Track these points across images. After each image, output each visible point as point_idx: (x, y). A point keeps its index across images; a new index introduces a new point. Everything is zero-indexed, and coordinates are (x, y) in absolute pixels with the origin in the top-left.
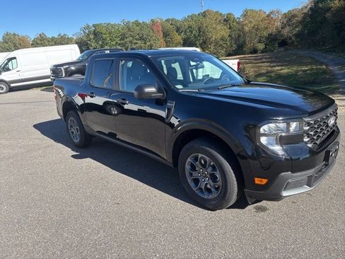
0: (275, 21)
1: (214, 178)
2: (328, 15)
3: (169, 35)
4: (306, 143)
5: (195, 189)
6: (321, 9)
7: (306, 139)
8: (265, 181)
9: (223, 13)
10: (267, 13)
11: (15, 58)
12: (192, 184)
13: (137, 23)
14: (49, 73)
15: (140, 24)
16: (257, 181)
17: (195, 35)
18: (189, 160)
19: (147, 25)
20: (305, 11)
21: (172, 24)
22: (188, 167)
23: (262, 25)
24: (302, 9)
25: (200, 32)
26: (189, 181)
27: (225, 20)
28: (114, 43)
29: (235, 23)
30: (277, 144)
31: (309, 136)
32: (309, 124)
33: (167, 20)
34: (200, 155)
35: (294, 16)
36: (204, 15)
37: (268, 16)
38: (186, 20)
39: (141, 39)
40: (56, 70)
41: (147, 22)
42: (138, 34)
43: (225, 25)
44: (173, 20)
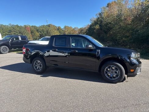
0: (76, 31)
2: (95, 31)
3: (33, 32)
8: (133, 70)
10: (73, 28)
12: (107, 76)
15: (19, 26)
17: (45, 34)
21: (34, 28)
22: (105, 70)
23: (72, 32)
25: (47, 32)
29: (61, 31)
33: (32, 26)
35: (82, 30)
36: (49, 26)
38: (40, 27)
39: (20, 33)
41: (23, 26)
42: (19, 31)
43: (58, 31)
44: (35, 26)
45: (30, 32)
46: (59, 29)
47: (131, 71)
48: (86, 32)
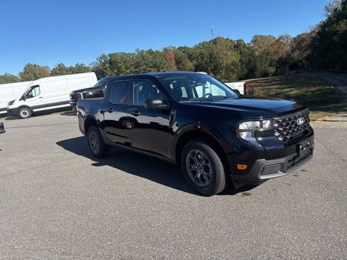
0: (284, 45)
1: (207, 169)
2: (335, 38)
3: (181, 62)
4: (278, 137)
5: (193, 179)
6: (328, 32)
7: (277, 134)
8: (245, 167)
9: (233, 40)
10: (277, 38)
11: (38, 86)
12: (191, 175)
13: (150, 52)
14: (68, 98)
15: (153, 52)
16: (239, 167)
17: (206, 62)
18: (189, 155)
19: (160, 53)
20: (314, 35)
21: (184, 52)
22: (188, 161)
23: (272, 50)
24: (311, 33)
25: (211, 58)
26: (189, 173)
27: (235, 46)
28: (129, 71)
29: (245, 49)
30: (252, 136)
31: (279, 131)
32: (278, 122)
33: (180, 48)
34: (197, 151)
35: (303, 40)
36: (215, 42)
37: (278, 41)
38: (197, 47)
39: (155, 66)
40: (75, 96)
41: (160, 51)
42: (152, 62)
43: (236, 51)
44: (185, 48)
45: (174, 63)
46: (238, 46)
47: (239, 168)
48: (309, 46)
